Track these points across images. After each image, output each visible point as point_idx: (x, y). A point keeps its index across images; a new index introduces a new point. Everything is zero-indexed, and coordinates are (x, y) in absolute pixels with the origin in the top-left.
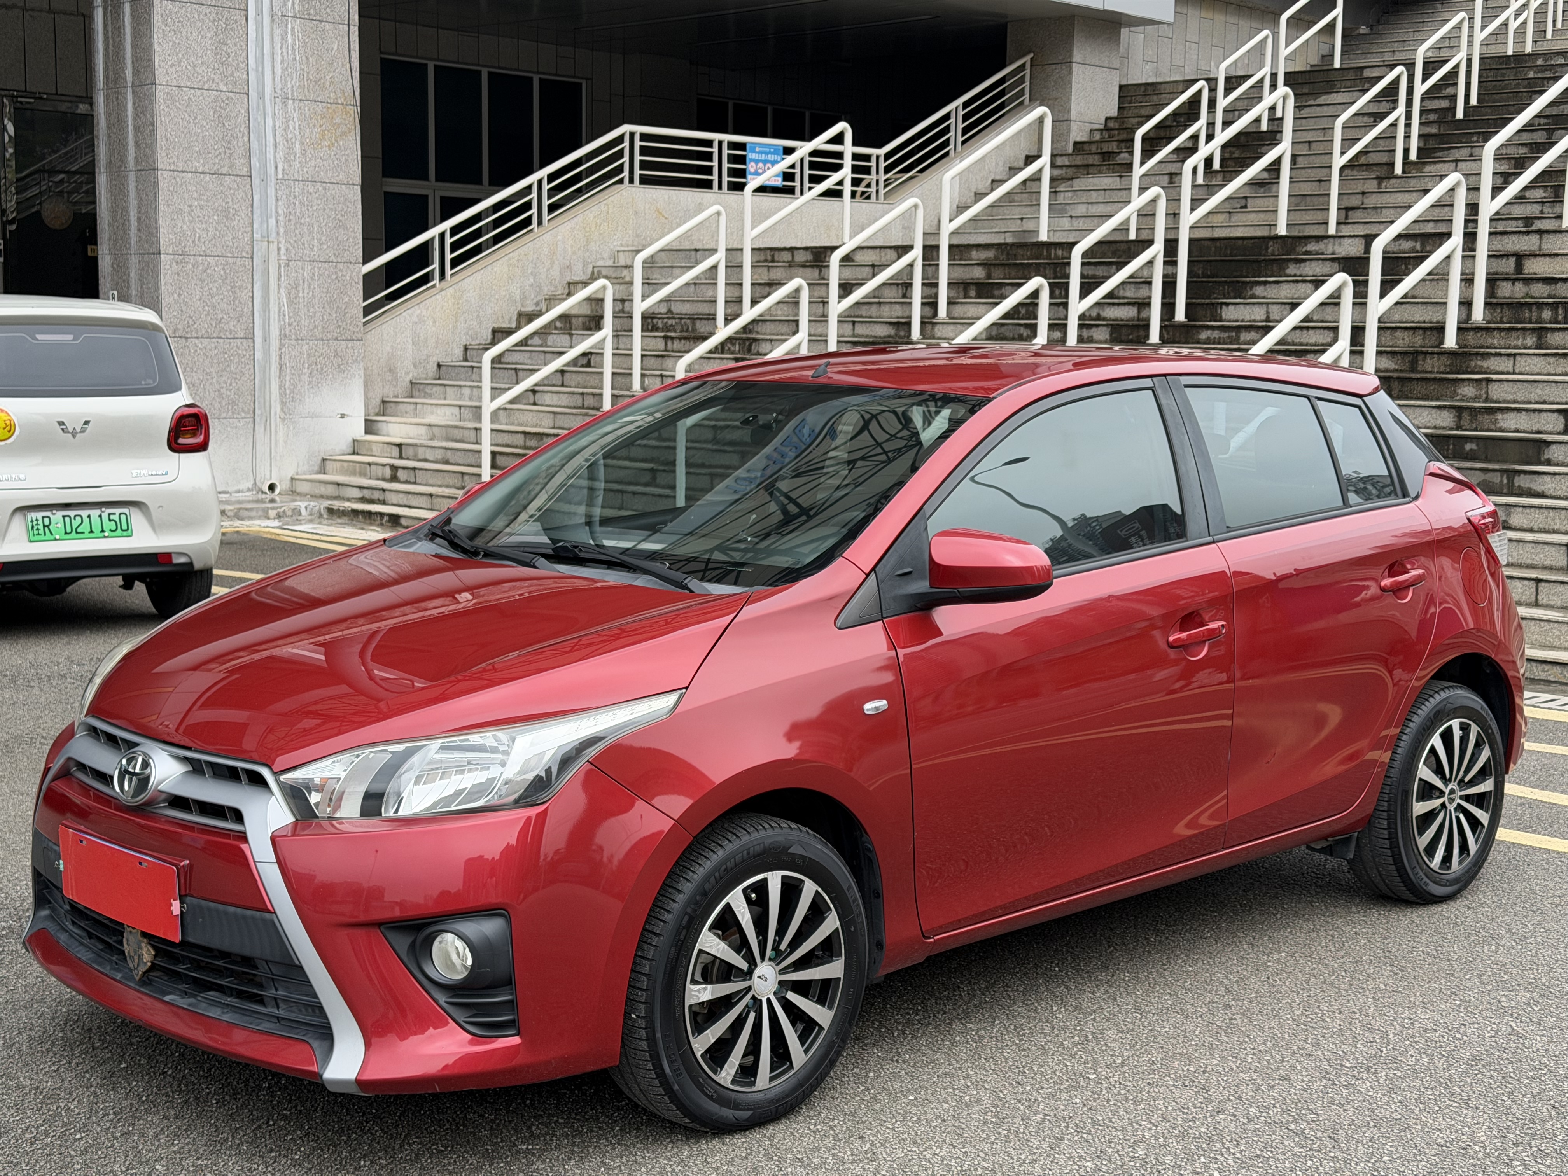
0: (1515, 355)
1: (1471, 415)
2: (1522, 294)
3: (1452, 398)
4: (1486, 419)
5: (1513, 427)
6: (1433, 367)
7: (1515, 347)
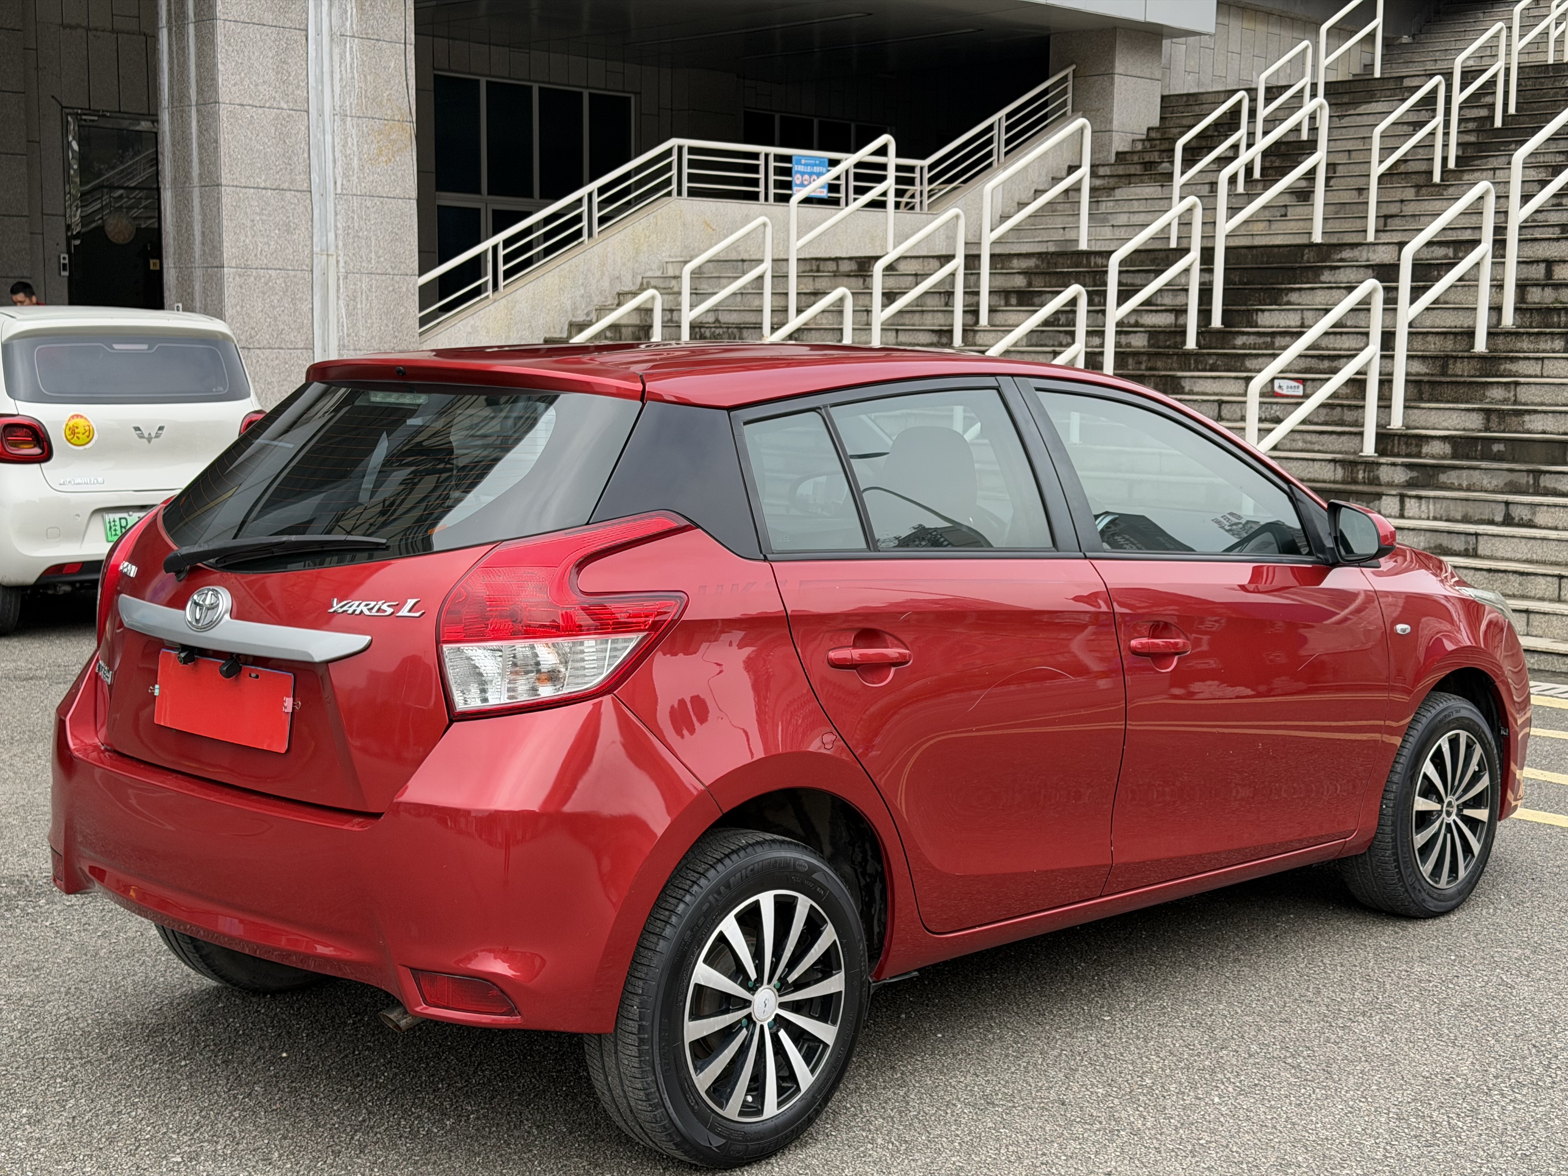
0: (1543, 359)
1: (1499, 417)
2: (1551, 300)
3: (1481, 401)
4: (1514, 421)
5: (1540, 429)
6: (1463, 371)
7: (1544, 351)
